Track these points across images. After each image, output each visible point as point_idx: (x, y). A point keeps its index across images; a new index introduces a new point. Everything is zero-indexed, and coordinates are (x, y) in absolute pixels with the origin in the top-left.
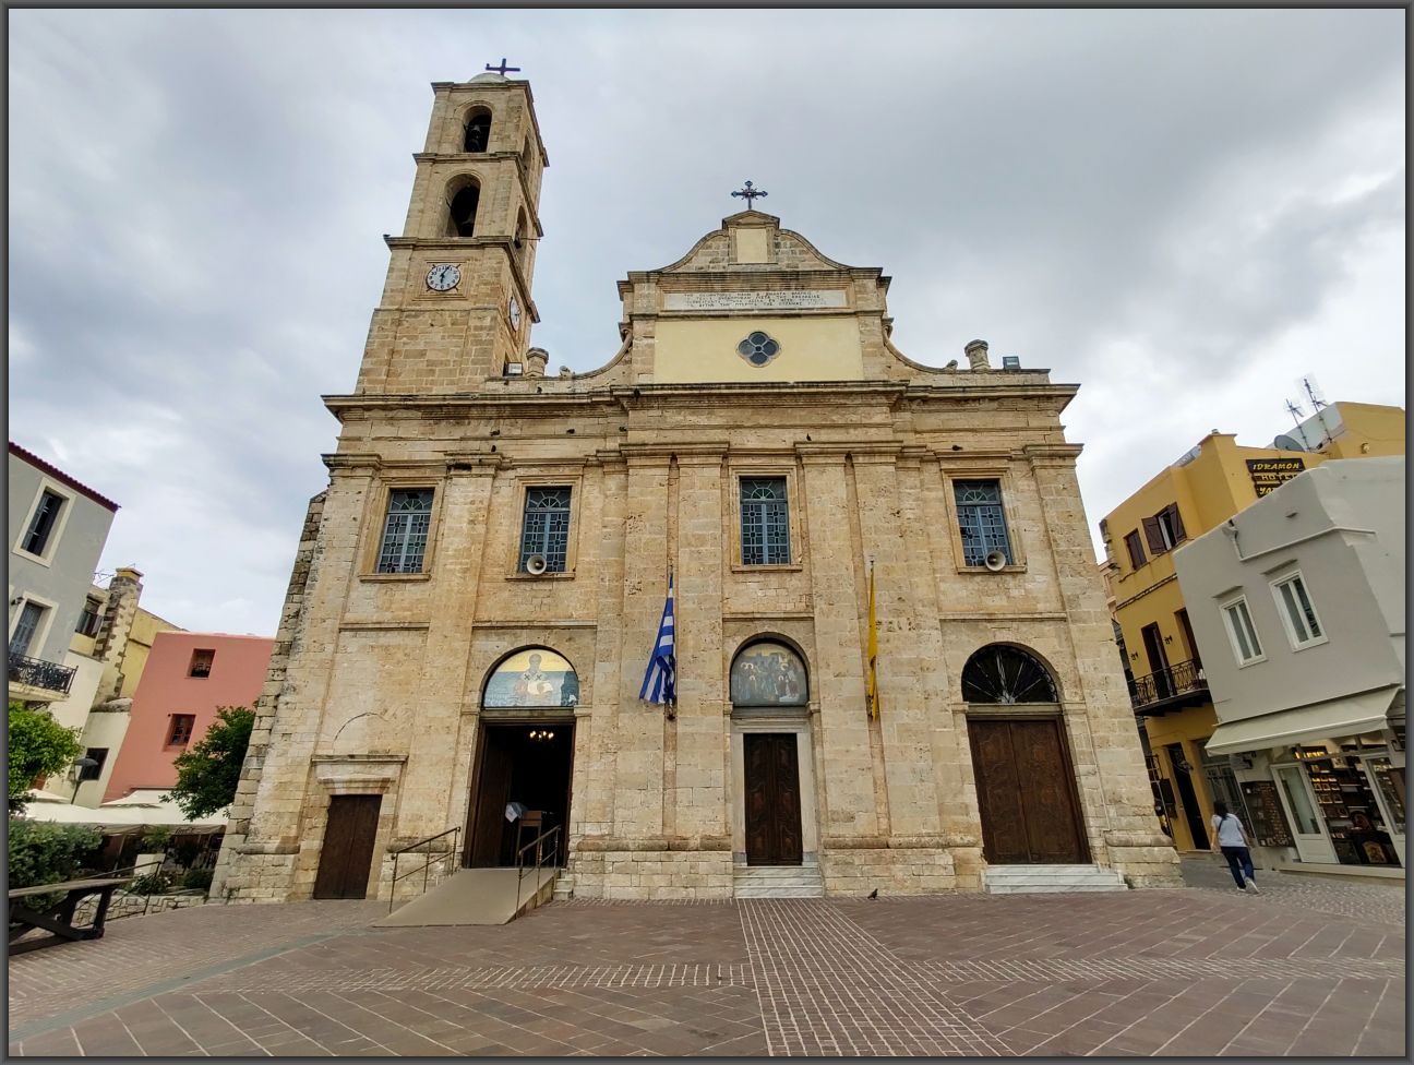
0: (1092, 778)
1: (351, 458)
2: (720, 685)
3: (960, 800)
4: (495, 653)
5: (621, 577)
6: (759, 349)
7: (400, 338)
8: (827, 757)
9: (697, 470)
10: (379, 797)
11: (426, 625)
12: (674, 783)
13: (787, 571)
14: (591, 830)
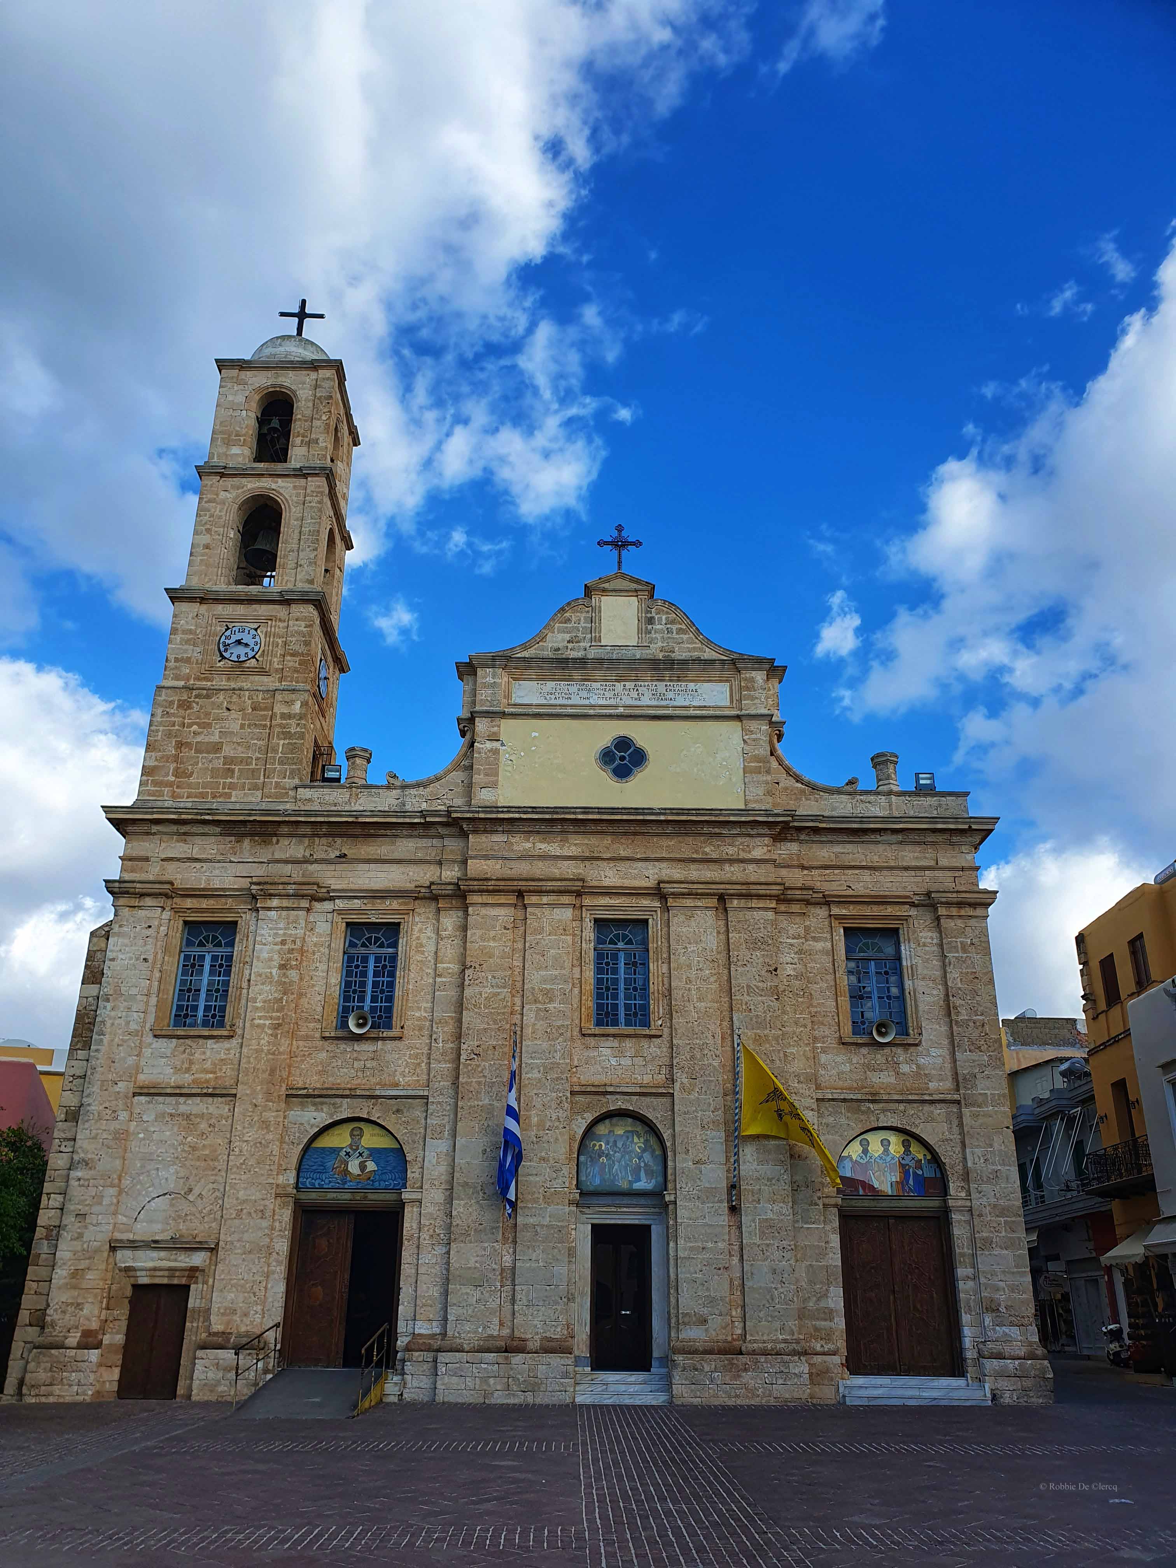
0: (971, 1283)
1: (138, 885)
2: (565, 1171)
3: (823, 1304)
4: (312, 1126)
5: (458, 1037)
6: (622, 758)
7: (190, 725)
8: (681, 1254)
9: (547, 912)
10: (187, 1287)
11: (234, 1092)
12: (513, 1280)
13: (645, 1036)
14: (422, 1328)
